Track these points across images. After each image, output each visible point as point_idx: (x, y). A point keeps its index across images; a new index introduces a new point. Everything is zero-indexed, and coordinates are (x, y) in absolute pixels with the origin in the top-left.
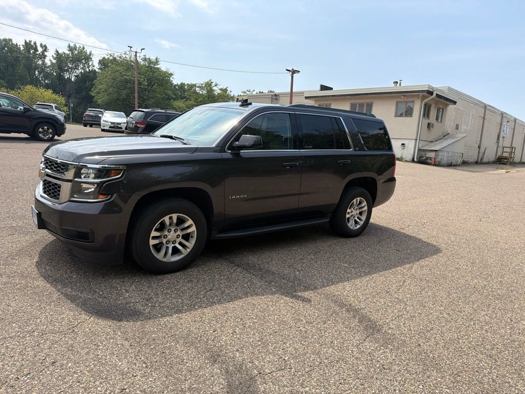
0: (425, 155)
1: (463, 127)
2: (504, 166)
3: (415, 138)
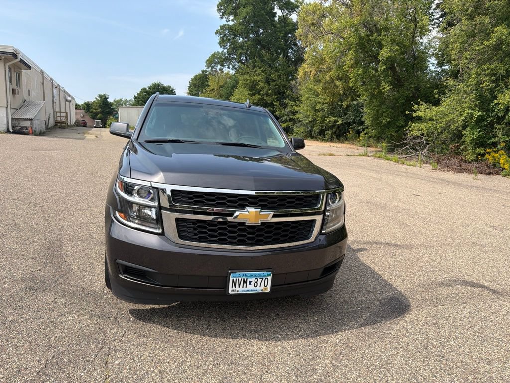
0: (19, 123)
1: (32, 93)
2: (64, 130)
3: (6, 106)
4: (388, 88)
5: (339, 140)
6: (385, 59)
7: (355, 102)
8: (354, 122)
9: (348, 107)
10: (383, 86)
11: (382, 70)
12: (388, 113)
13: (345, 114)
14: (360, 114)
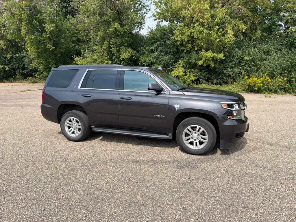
4: (53, 48)
5: (8, 80)
6: (50, 31)
7: (17, 55)
8: (18, 68)
9: (12, 58)
10: (49, 47)
11: (47, 37)
12: (53, 63)
13: (10, 63)
14: (22, 62)
